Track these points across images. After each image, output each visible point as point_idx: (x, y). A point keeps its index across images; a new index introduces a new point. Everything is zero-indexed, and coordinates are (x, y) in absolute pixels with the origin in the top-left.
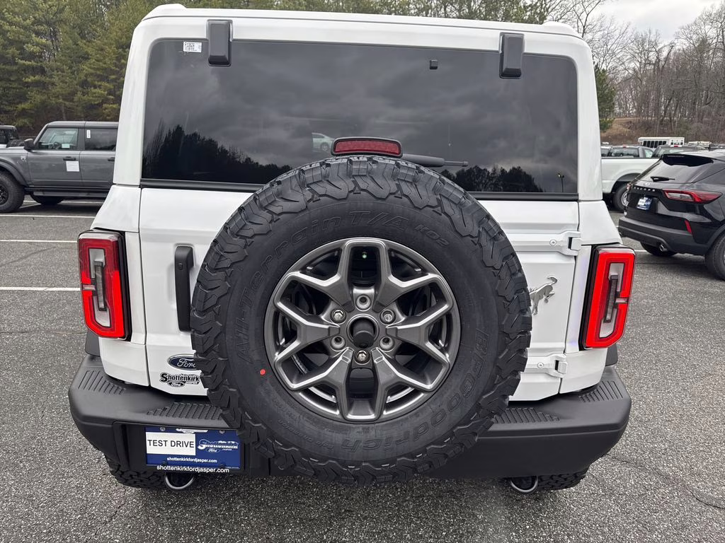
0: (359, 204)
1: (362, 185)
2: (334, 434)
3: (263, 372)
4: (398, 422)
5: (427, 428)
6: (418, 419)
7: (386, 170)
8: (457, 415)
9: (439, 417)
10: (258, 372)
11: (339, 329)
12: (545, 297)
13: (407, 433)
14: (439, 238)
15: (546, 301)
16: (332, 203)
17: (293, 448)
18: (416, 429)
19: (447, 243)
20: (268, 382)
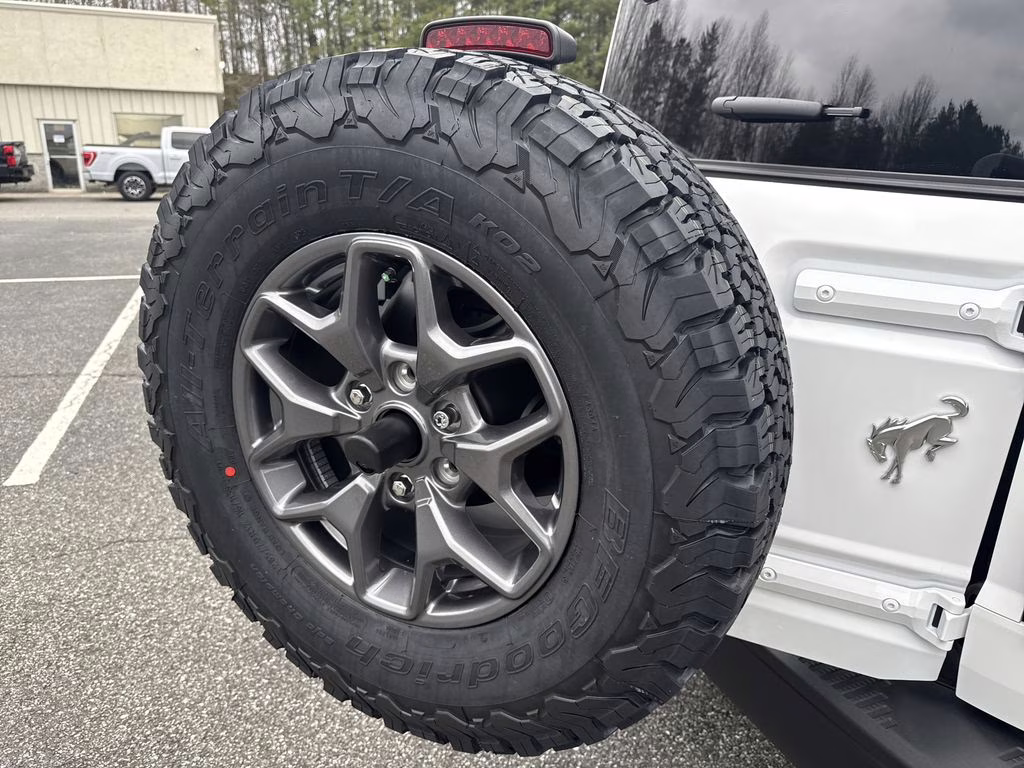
0: (354, 151)
1: (361, 109)
2: (338, 620)
3: (230, 471)
4: (448, 638)
5: (493, 673)
6: (484, 647)
7: (417, 73)
8: (552, 667)
9: (520, 658)
10: (222, 470)
11: (360, 422)
12: (926, 447)
13: (459, 667)
14: (519, 252)
15: (930, 456)
16: (307, 148)
17: (273, 620)
18: (476, 666)
19: (536, 266)
20: (238, 492)
